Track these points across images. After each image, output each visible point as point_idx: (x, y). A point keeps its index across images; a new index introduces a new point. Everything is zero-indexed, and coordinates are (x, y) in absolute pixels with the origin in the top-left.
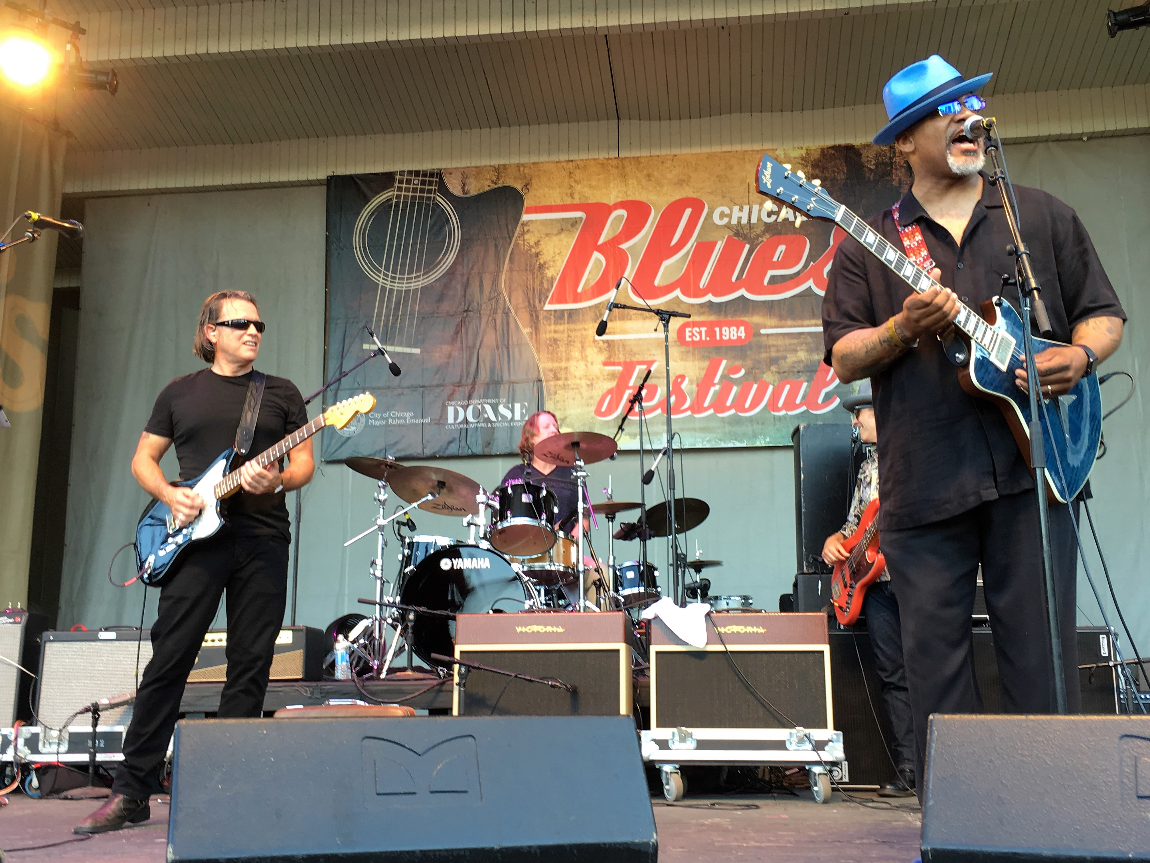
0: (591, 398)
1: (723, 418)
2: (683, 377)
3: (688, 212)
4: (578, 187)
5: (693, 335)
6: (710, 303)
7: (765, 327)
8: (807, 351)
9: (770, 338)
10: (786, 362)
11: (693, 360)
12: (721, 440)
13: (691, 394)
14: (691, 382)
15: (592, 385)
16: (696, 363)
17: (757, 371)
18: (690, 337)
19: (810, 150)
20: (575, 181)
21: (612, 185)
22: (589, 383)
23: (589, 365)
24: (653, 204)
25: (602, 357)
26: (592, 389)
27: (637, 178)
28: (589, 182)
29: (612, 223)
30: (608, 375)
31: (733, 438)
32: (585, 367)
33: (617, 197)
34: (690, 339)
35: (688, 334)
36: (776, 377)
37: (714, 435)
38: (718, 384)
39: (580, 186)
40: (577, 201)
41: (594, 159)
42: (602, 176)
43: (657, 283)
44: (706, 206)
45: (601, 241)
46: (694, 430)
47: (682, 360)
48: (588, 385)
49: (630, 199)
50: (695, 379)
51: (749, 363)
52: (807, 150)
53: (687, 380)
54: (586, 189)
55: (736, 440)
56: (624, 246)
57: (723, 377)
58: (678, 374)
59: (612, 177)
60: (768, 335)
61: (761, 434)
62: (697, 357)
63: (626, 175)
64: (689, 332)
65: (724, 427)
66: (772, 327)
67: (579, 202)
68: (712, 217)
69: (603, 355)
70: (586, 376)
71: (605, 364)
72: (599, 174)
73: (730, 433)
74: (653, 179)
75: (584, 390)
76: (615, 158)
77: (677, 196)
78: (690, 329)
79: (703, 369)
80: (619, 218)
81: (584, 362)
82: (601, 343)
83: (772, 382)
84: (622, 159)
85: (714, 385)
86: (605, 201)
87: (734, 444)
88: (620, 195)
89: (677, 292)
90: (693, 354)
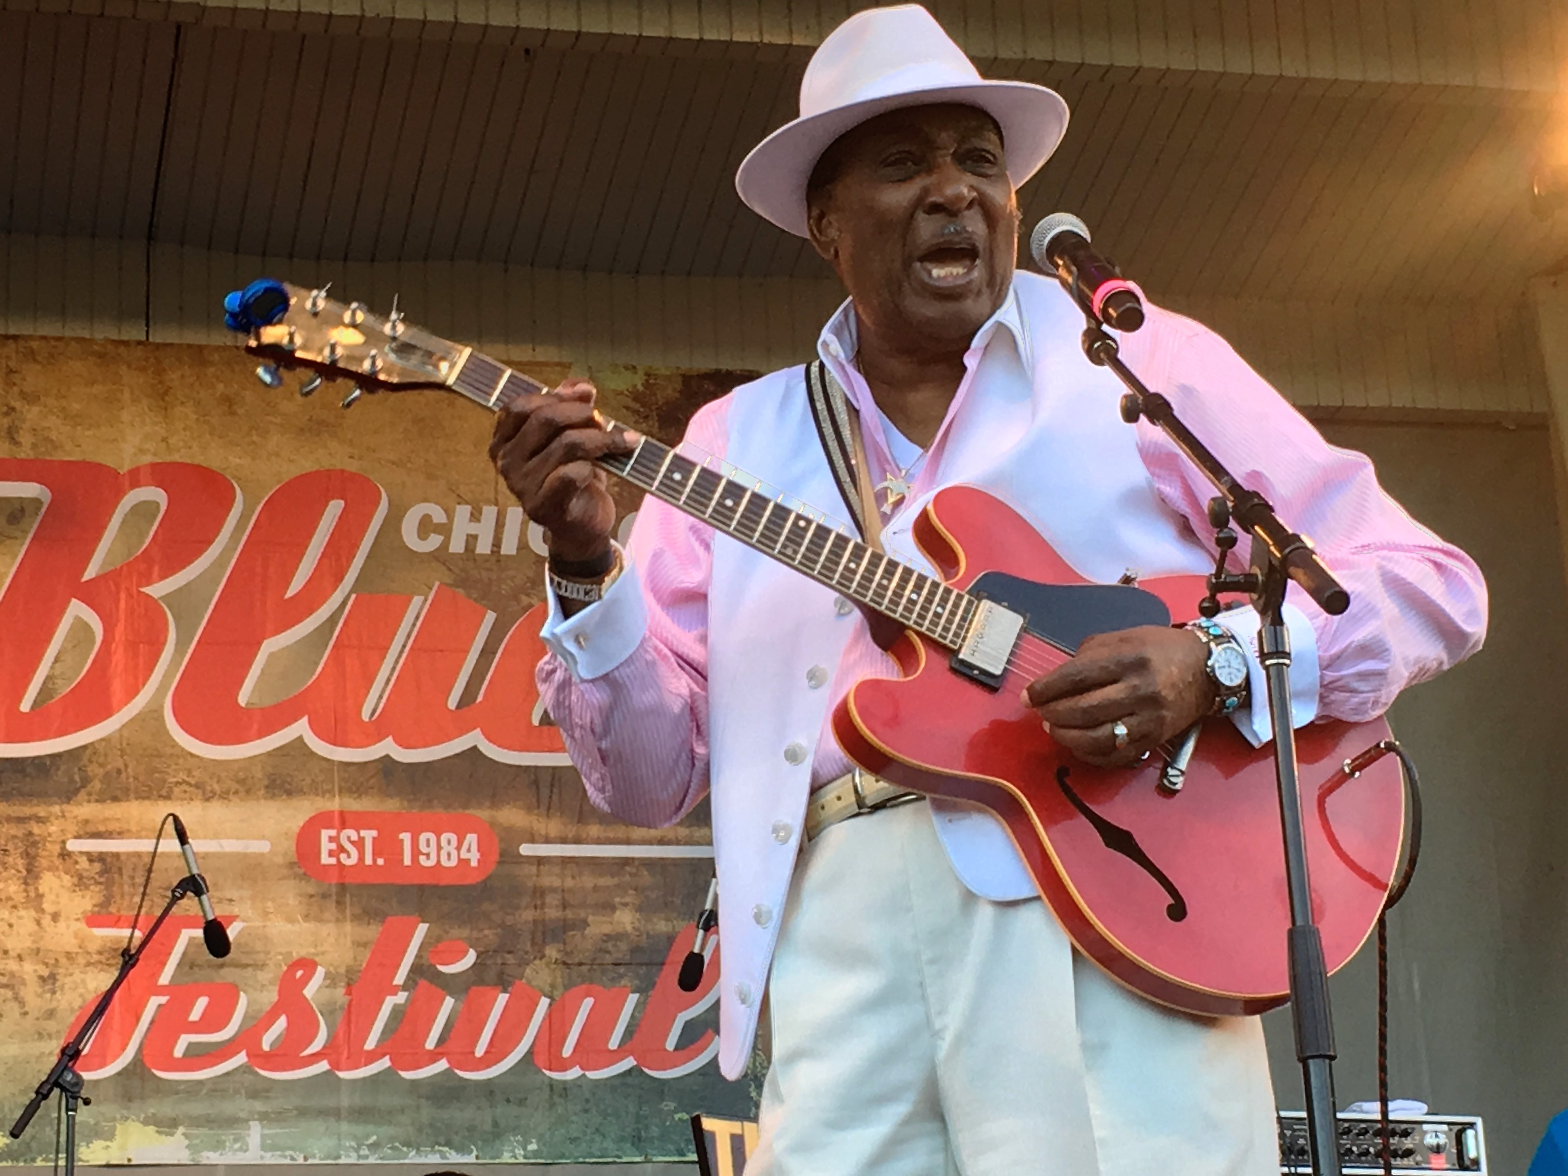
0: (51, 1014)
1: (414, 1082)
2: (308, 965)
3: (335, 508)
4: (32, 414)
5: (342, 849)
6: (387, 764)
7: (532, 839)
8: (639, 909)
9: (544, 869)
10: (583, 936)
11: (338, 920)
12: (408, 1144)
13: (329, 1012)
14: (331, 979)
15: (53, 977)
16: (348, 927)
17: (510, 959)
18: (331, 854)
19: (656, 377)
20: (23, 395)
21: (125, 416)
22: (45, 973)
23: (46, 920)
24: (238, 480)
25: (86, 902)
26: (54, 992)
27: (198, 403)
28: (64, 403)
29: (124, 522)
30: (100, 953)
31: (442, 1140)
32: (33, 927)
33: (142, 451)
34: (333, 861)
35: (326, 846)
36: (558, 974)
37: (391, 1130)
38: (404, 988)
39: (36, 409)
40: (25, 452)
41: (80, 340)
42: (97, 389)
43: (243, 698)
44: (384, 495)
45: (90, 572)
46: (336, 1114)
47: (306, 917)
48: (41, 978)
49: (176, 458)
50: (342, 970)
51: (490, 935)
52: (648, 375)
53: (320, 971)
54: (52, 421)
55: (448, 1144)
56: (157, 590)
57: (417, 970)
58: (295, 956)
59: (127, 395)
60: (540, 861)
61: (515, 1130)
62: (348, 912)
63: (166, 393)
64: (331, 839)
65: (418, 1107)
66: (547, 840)
67: (32, 455)
68: (398, 530)
69: (88, 894)
70: (38, 950)
71: (93, 921)
72: (93, 383)
73: (431, 1125)
74: (241, 411)
75: (31, 992)
76: (139, 343)
77: (306, 464)
78: (333, 833)
79: (365, 945)
80: (144, 510)
81: (33, 913)
82: (84, 863)
83: (547, 989)
84: (158, 346)
85: (394, 991)
86: (109, 461)
87: (443, 1157)
88: (150, 446)
89: (301, 728)
90: (338, 903)
